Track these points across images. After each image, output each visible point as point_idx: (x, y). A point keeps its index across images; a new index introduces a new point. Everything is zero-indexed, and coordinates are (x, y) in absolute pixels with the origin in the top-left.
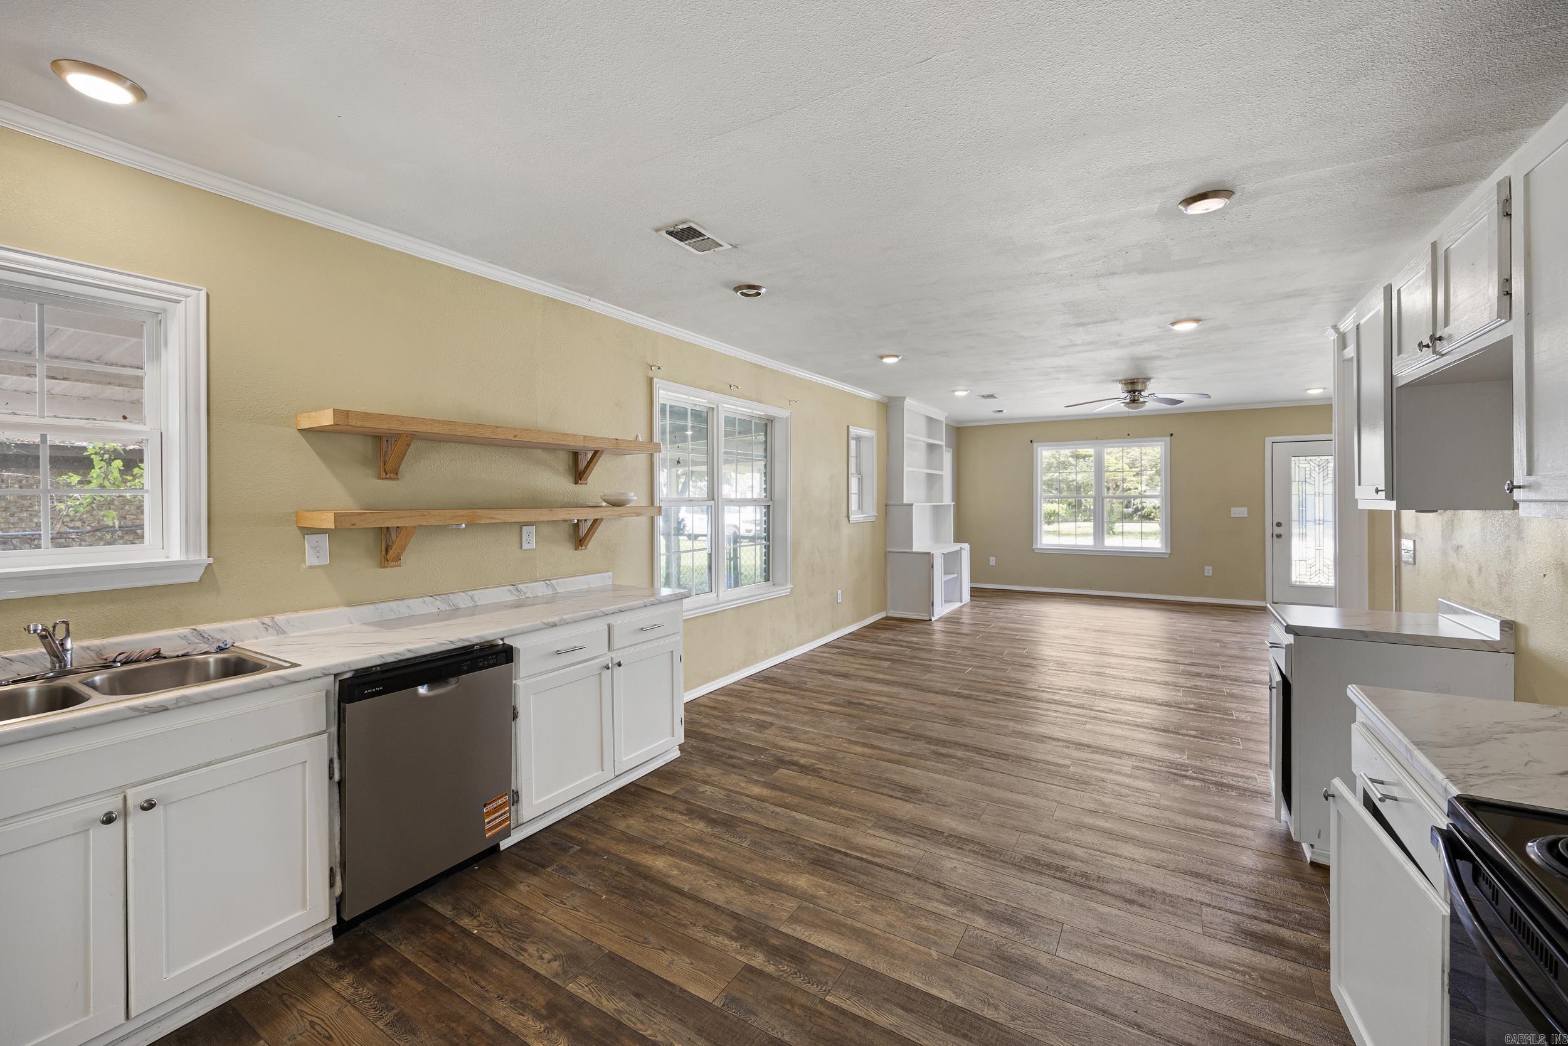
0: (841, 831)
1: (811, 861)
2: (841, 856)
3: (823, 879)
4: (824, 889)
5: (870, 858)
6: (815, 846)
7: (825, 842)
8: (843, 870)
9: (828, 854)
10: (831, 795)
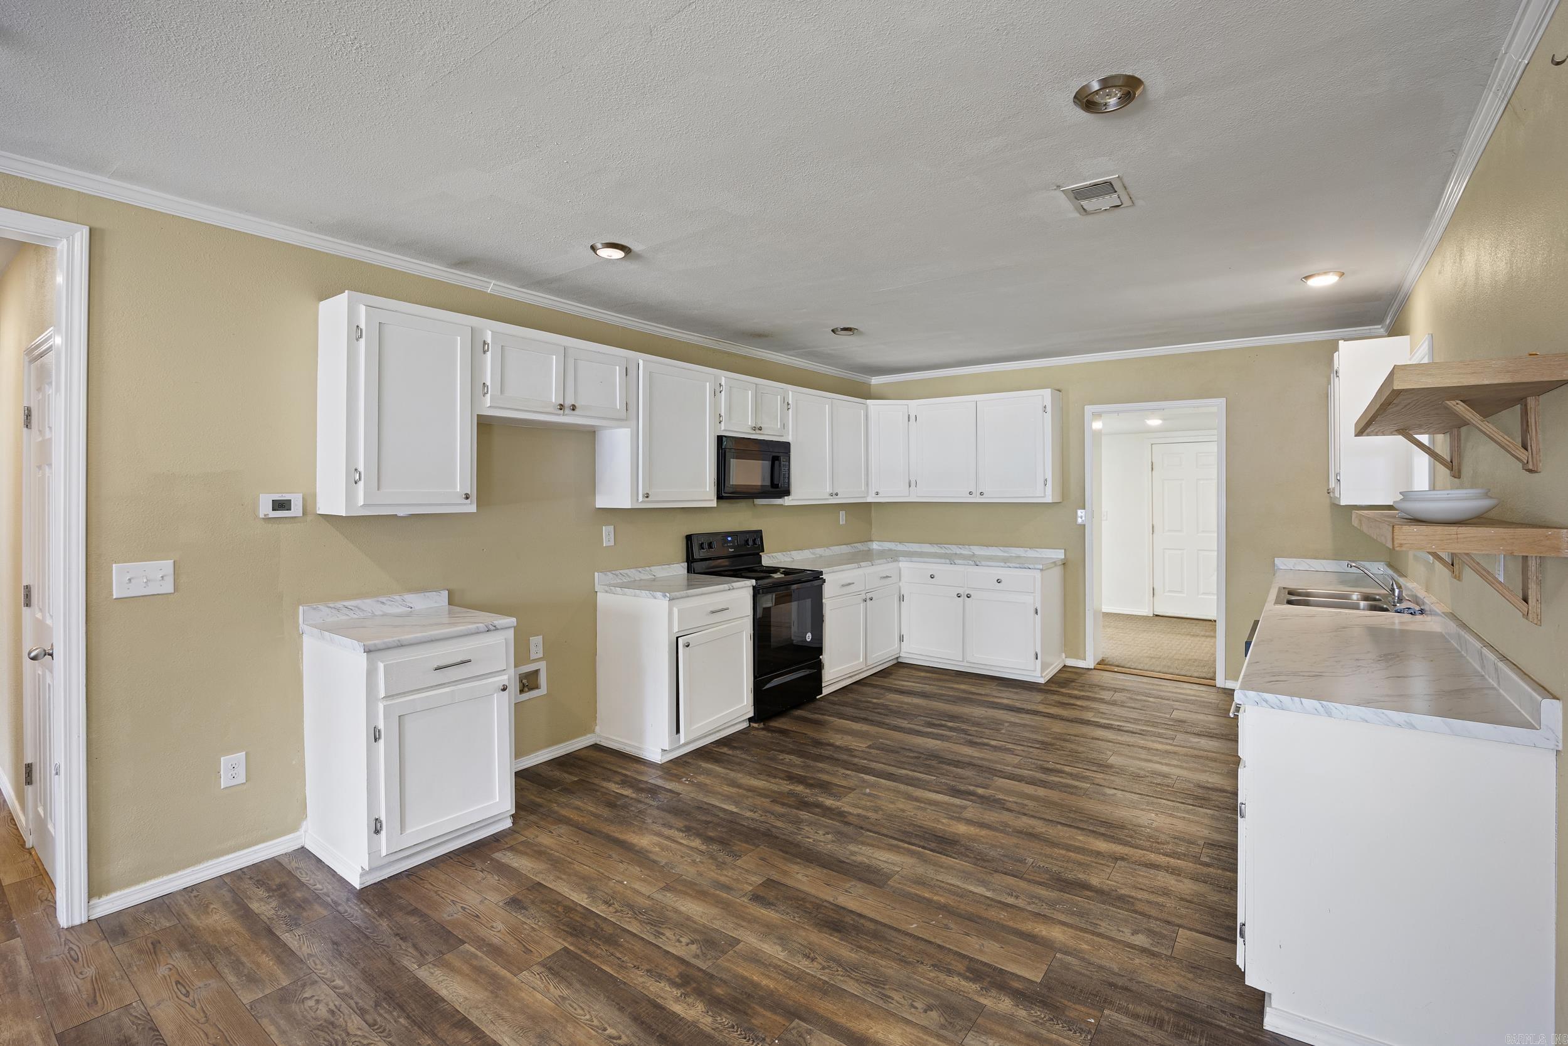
0: (929, 872)
1: (958, 843)
2: (928, 846)
3: (944, 830)
4: (943, 823)
5: (901, 844)
6: (956, 856)
7: (946, 859)
8: (927, 836)
9: (943, 849)
10: (945, 922)
